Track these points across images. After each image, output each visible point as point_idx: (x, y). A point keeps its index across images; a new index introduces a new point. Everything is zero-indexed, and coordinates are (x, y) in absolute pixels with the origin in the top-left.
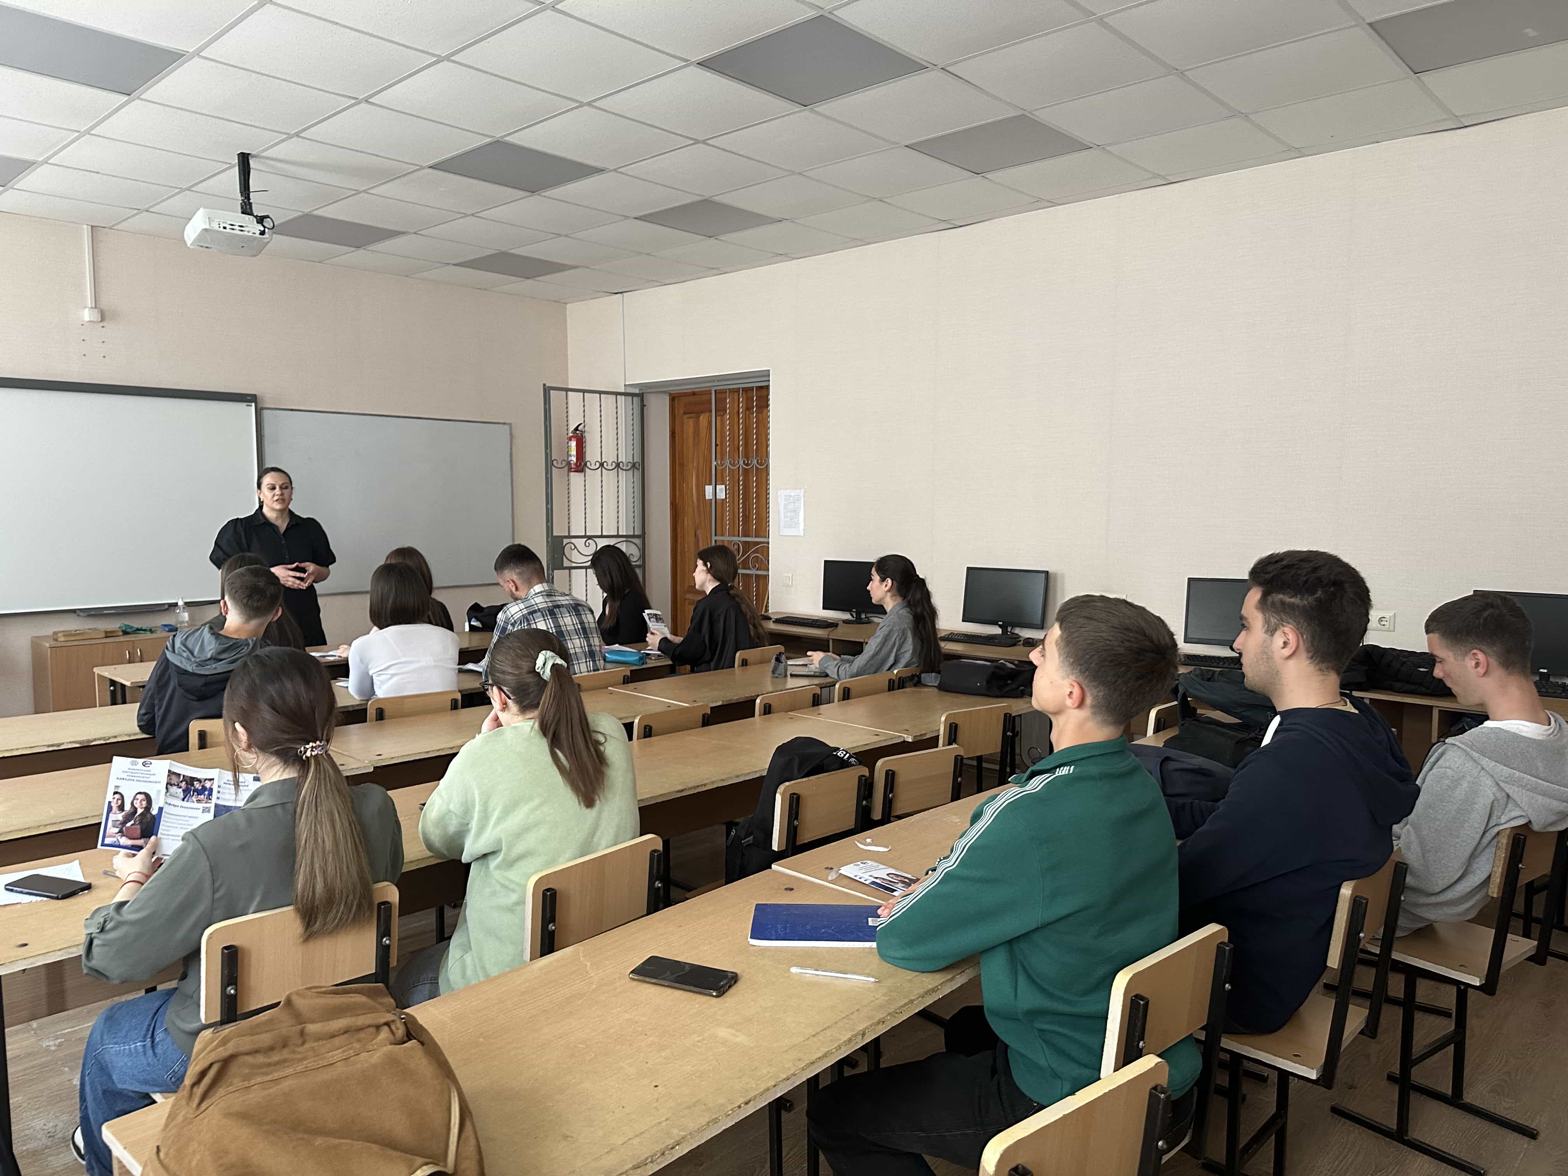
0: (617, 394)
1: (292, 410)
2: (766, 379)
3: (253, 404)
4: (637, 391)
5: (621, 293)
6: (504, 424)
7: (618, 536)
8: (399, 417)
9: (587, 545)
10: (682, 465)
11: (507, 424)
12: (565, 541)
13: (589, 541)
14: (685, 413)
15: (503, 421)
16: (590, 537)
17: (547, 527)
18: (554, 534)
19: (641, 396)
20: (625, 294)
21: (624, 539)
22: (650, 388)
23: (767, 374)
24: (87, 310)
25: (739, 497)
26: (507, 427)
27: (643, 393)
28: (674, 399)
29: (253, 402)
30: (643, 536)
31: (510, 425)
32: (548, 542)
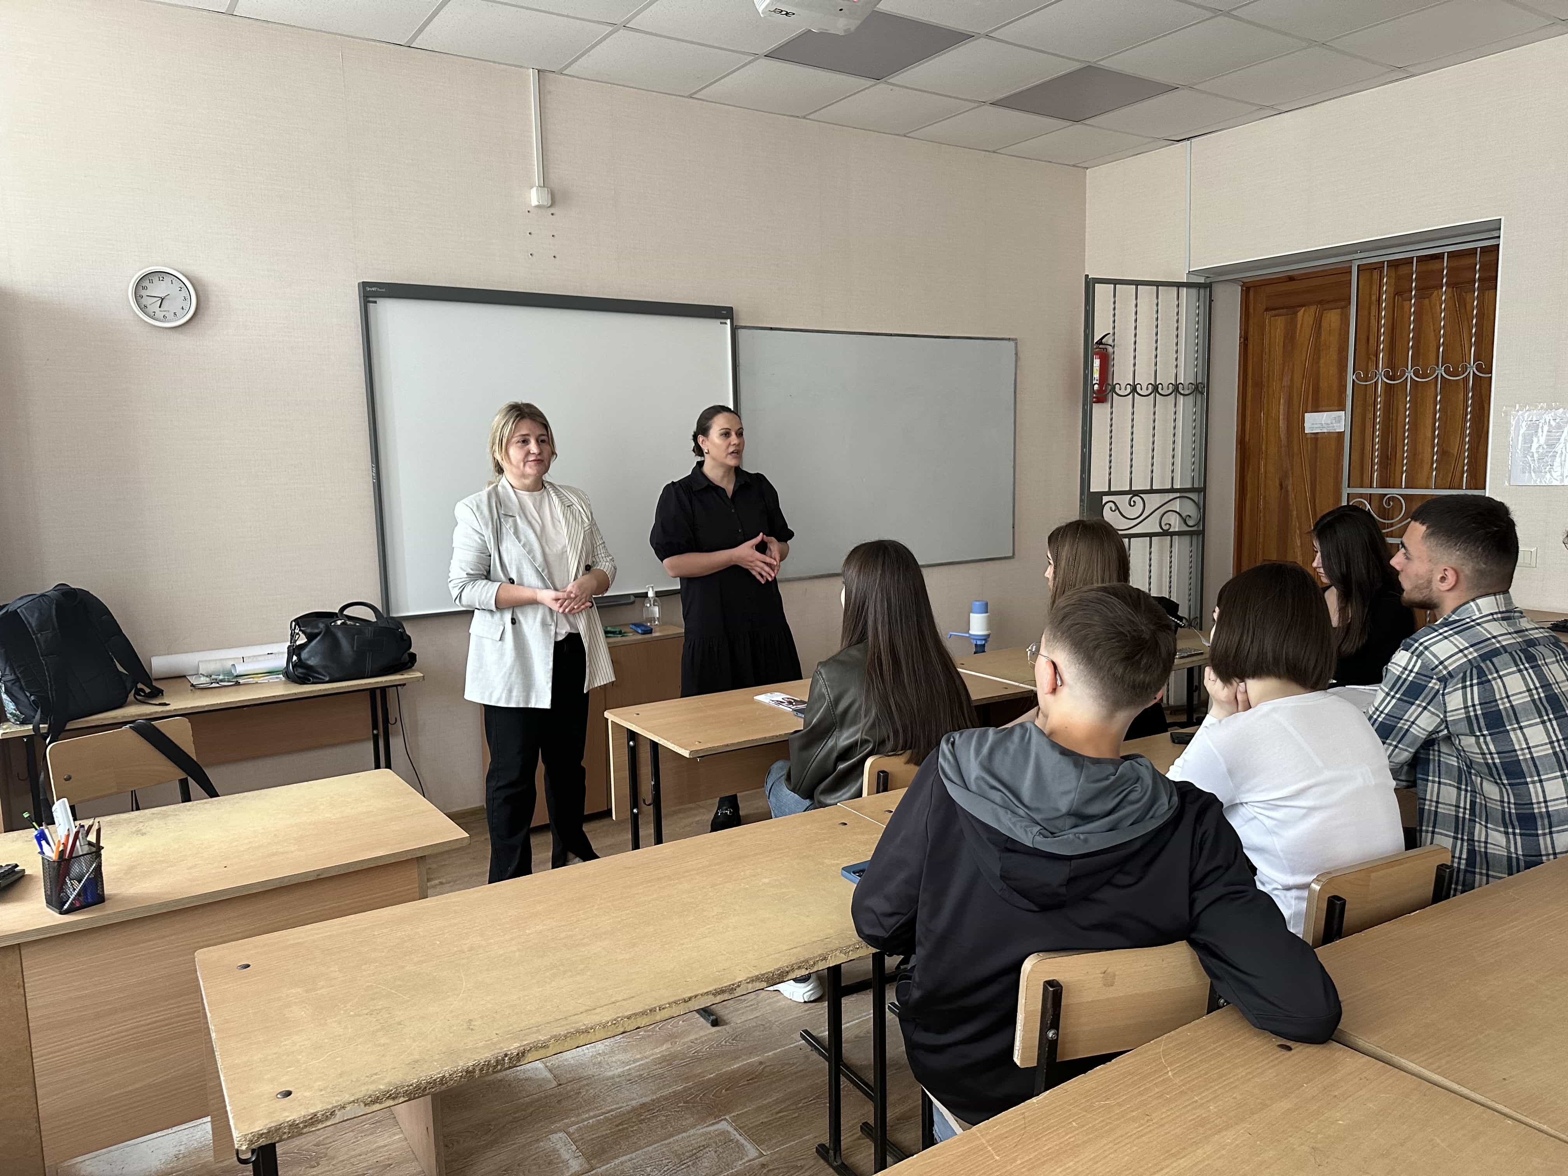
0: (1179, 285)
1: (771, 329)
2: (1495, 234)
3: (728, 321)
4: (1202, 280)
5: (1188, 139)
6: (1009, 339)
7: (1172, 490)
8: (891, 335)
9: (1132, 503)
10: (1259, 385)
11: (1013, 340)
12: (1105, 499)
13: (1136, 498)
14: (1267, 310)
15: (1008, 337)
16: (1136, 493)
17: (1082, 479)
18: (1091, 490)
19: (1207, 286)
20: (1193, 140)
21: (1178, 495)
22: (1220, 274)
23: (1496, 226)
24: (535, 189)
25: (1374, 427)
26: (1012, 343)
27: (1211, 283)
28: (1249, 289)
29: (727, 318)
30: (1202, 490)
31: (1016, 339)
32: (1081, 500)
